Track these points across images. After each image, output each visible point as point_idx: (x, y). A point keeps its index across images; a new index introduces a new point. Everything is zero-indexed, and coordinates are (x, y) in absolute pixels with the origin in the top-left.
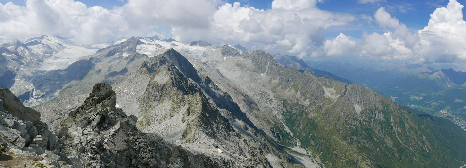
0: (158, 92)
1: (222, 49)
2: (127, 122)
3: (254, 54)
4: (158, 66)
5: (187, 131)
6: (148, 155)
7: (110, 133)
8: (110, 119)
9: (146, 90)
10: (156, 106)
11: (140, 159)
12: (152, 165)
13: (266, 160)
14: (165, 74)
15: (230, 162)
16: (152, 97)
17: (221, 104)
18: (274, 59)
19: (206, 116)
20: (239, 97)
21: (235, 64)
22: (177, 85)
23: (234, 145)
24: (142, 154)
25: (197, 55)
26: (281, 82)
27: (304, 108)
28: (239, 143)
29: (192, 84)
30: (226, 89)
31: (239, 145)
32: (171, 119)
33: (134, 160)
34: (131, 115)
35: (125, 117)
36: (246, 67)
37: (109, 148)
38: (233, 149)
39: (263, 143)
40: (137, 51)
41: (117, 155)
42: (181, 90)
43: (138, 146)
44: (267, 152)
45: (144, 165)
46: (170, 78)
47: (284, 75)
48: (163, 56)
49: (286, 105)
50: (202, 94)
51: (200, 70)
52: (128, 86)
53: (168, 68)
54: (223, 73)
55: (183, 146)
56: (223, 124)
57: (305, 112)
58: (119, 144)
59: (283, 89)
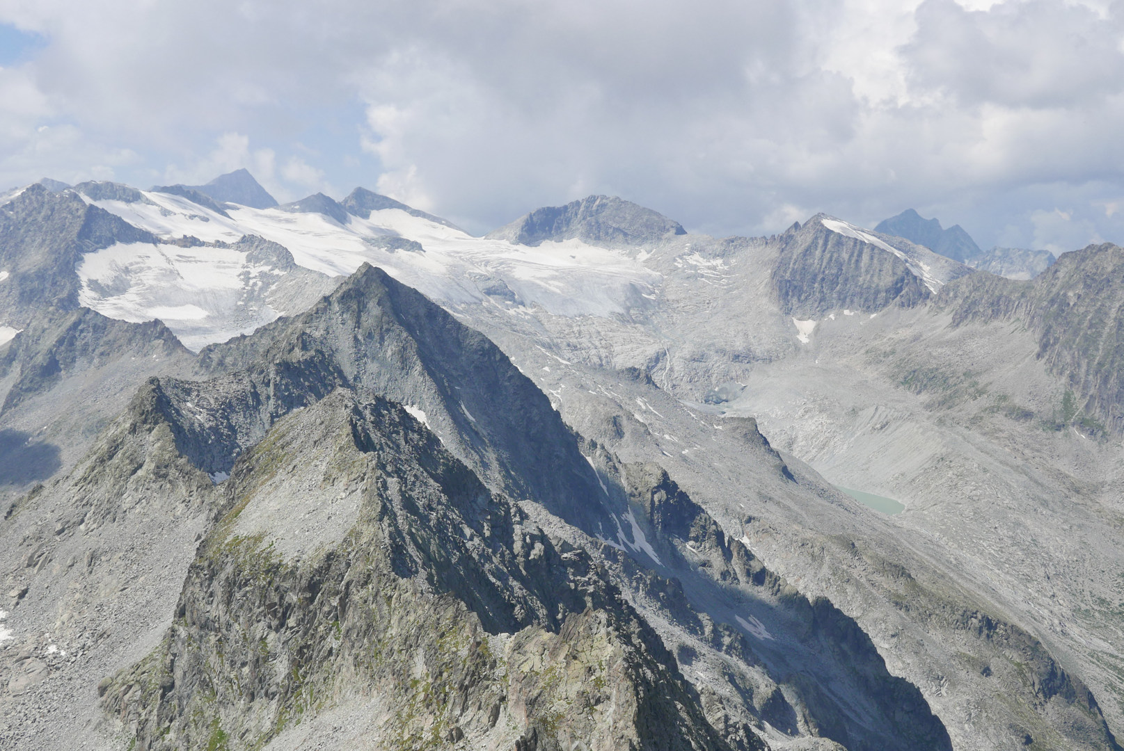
0: (275, 623)
1: (773, 252)
3: (1059, 283)
4: (266, 417)
9: (181, 613)
10: (268, 738)
14: (329, 479)
16: (233, 663)
20: (936, 635)
21: (883, 368)
22: (429, 560)
25: (572, 310)
29: (548, 547)
30: (820, 575)
36: (981, 392)
40: (86, 298)
42: (458, 596)
46: (370, 503)
48: (302, 333)
50: (628, 622)
51: (604, 426)
52: (22, 595)
53: (348, 429)
54: (790, 444)
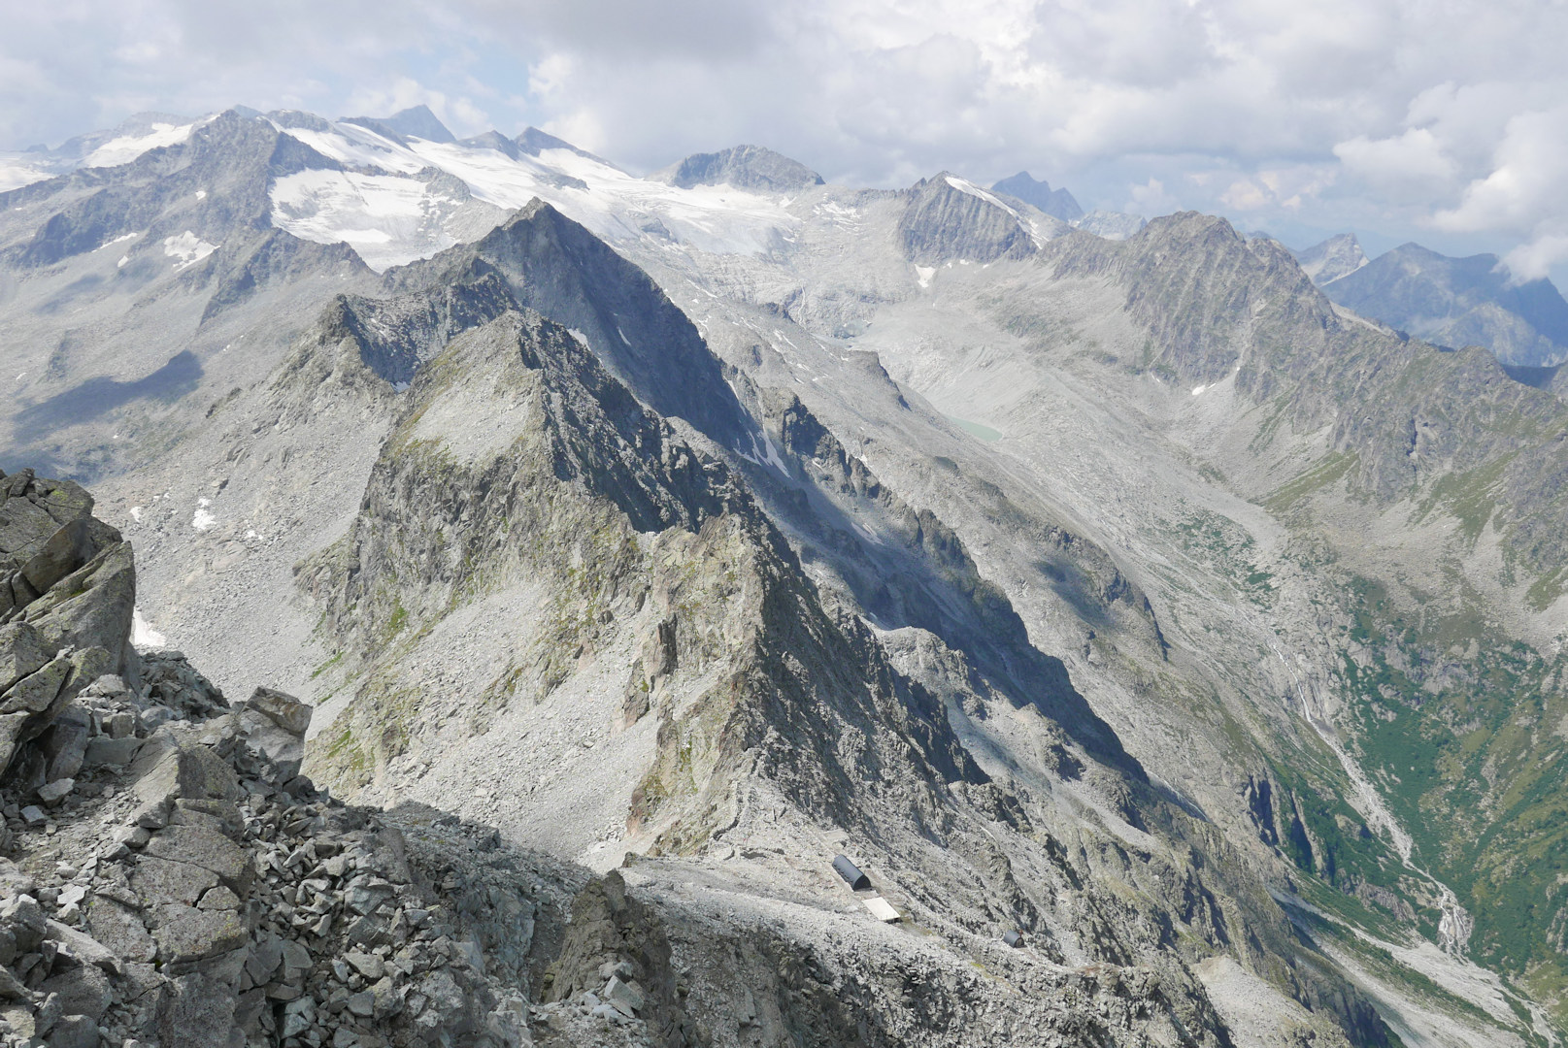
0: (450, 517)
1: (900, 205)
2: (233, 750)
3: (1148, 244)
4: (443, 335)
5: (658, 781)
6: (403, 953)
7: (102, 837)
8: (95, 735)
9: (366, 506)
10: (443, 616)
11: (345, 993)
12: (429, 1019)
13: (1197, 994)
14: (498, 391)
15: (951, 985)
16: (412, 551)
17: (894, 591)
18: (1305, 280)
19: (786, 672)
20: (1021, 545)
22: (586, 466)
23: (975, 872)
24: (356, 957)
25: (720, 249)
26: (1348, 446)
27: (1525, 664)
28: (1013, 864)
29: (692, 458)
30: (926, 491)
31: (1009, 877)
32: (550, 699)
33: (304, 1004)
34: (261, 692)
35: (210, 713)
36: (1074, 338)
37: (101, 952)
38: (972, 903)
39: (1181, 879)
40: (278, 217)
41: (167, 990)
42: (612, 498)
43: (323, 905)
44: (1209, 940)
45: (377, 1025)
46: (535, 414)
47: (1376, 400)
48: (477, 260)
49: (1377, 624)
50: (759, 525)
51: (745, 354)
52: (223, 485)
53: (517, 348)
54: (907, 377)
55: (633, 878)
56: (904, 728)
57: (1534, 697)
58: (175, 910)
59: (1364, 503)
